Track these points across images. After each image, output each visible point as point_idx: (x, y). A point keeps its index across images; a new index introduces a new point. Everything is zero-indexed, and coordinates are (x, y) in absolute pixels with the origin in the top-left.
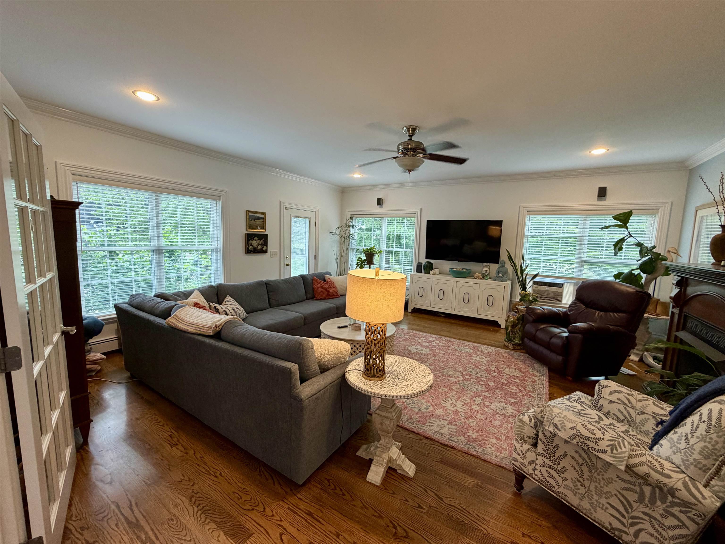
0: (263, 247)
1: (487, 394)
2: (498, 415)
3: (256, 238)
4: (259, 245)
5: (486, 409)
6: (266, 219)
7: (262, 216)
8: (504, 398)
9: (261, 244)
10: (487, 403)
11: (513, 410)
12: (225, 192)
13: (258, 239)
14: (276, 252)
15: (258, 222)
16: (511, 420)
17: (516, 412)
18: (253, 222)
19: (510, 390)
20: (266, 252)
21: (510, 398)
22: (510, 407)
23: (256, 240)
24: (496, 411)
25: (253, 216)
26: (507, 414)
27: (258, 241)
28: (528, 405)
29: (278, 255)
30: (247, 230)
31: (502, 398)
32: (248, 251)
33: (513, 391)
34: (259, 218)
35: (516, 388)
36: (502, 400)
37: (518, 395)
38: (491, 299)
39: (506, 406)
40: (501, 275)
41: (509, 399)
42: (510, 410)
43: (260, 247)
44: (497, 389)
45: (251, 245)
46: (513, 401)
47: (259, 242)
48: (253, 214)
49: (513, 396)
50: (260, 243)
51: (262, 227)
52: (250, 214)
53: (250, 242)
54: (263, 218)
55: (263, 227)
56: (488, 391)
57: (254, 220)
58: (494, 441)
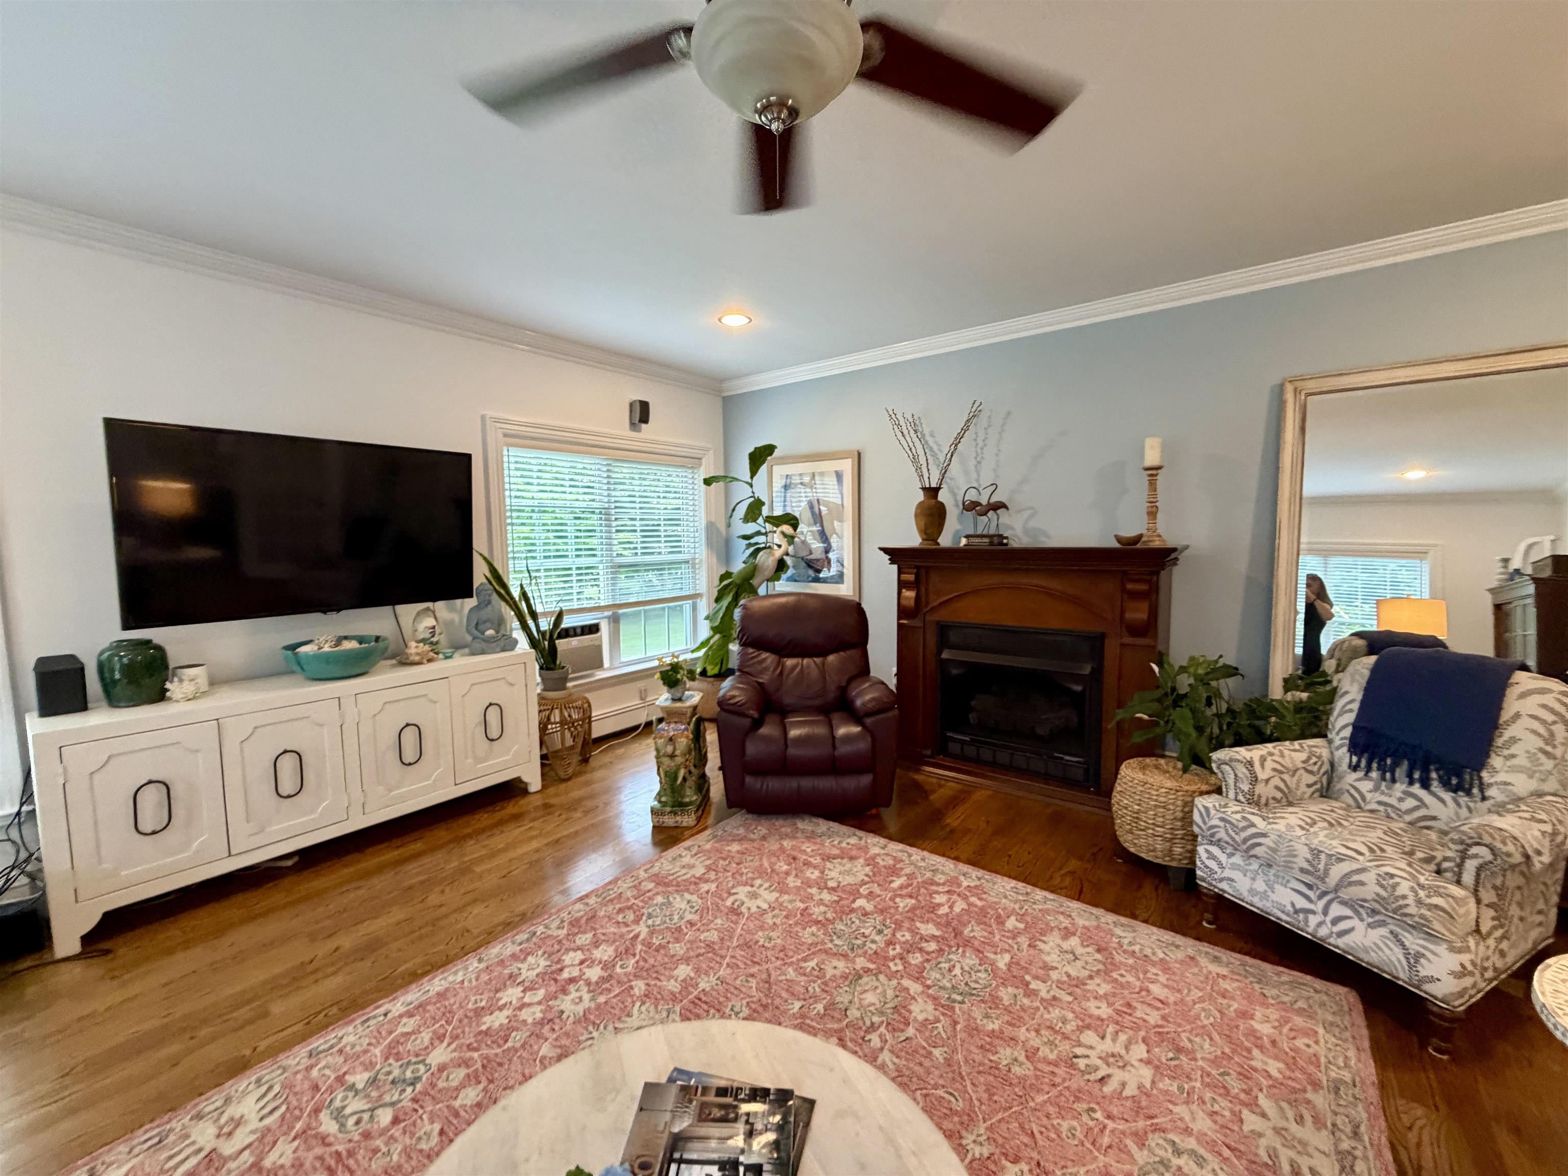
38: (493, 713)
40: (490, 632)
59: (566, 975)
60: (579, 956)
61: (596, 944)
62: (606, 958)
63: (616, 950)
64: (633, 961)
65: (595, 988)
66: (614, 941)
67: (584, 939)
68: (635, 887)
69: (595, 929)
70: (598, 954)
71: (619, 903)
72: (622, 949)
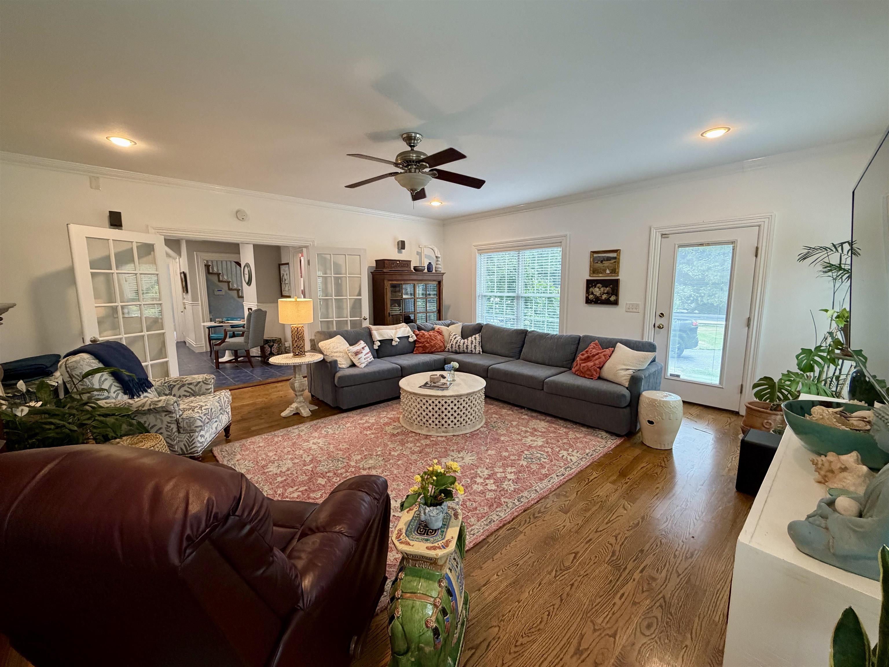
0: (610, 297)
1: (309, 468)
2: (277, 458)
3: (599, 285)
4: (604, 293)
5: (290, 456)
6: (619, 259)
7: (614, 255)
8: (290, 475)
9: (607, 293)
10: (296, 461)
11: (270, 471)
12: (565, 236)
13: (603, 287)
14: (638, 305)
15: (606, 263)
16: (263, 463)
17: (266, 471)
18: (599, 265)
19: (295, 488)
20: (616, 303)
21: (285, 480)
22: (275, 472)
23: (599, 288)
24: (281, 460)
25: (599, 257)
26: (271, 464)
27: (602, 289)
28: (261, 485)
29: (641, 310)
30: (590, 276)
31: (291, 474)
32: (588, 301)
33: (291, 490)
34: (609, 259)
35: (291, 496)
36: (289, 472)
37: (281, 489)
39: (279, 470)
41: (284, 478)
42: (273, 469)
43: (604, 297)
44: (309, 479)
45: (592, 293)
46: (279, 479)
47: (604, 290)
48: (600, 255)
49: (285, 485)
50: (606, 291)
51: (612, 270)
52: (595, 255)
53: (591, 290)
54: (615, 258)
55: (615, 271)
56: (312, 471)
57: (602, 262)
58: (261, 445)
59: (492, 481)
60: (489, 487)
61: (483, 493)
62: (476, 485)
63: (472, 488)
64: (463, 483)
65: (476, 475)
66: (474, 492)
67: (490, 495)
68: (471, 526)
69: (486, 500)
70: (481, 488)
71: (478, 514)
72: (469, 489)
